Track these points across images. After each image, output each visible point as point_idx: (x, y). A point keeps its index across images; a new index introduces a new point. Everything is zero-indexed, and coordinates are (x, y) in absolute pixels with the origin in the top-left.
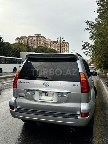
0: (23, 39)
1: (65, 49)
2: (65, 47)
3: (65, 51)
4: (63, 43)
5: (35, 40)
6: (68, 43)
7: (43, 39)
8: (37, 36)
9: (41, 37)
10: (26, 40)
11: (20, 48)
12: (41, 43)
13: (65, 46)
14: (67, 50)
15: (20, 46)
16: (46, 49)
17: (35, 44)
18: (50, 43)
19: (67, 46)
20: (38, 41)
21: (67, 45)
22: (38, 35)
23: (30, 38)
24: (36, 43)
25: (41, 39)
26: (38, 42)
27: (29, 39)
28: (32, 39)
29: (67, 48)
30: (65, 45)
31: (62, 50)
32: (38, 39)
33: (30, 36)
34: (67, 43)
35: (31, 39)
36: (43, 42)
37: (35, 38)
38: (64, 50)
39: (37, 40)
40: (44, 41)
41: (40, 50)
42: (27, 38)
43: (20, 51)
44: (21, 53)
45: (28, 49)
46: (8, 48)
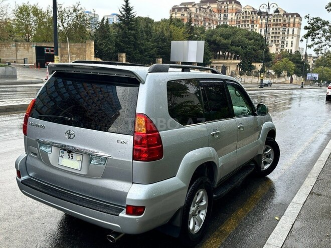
0: (186, 9)
1: (291, 33)
2: (291, 25)
3: (290, 38)
4: (285, 16)
5: (215, 11)
6: (298, 15)
7: (234, 6)
10: (193, 10)
11: (171, 32)
12: (230, 16)
13: (289, 24)
14: (295, 33)
15: (172, 26)
17: (213, 20)
18: (251, 18)
19: (296, 25)
20: (223, 11)
21: (297, 20)
23: (204, 7)
25: (230, 7)
26: (222, 15)
27: (200, 7)
28: (209, 7)
29: (296, 30)
30: (292, 20)
31: (281, 33)
32: (223, 7)
33: (203, 2)
34: (295, 16)
36: (234, 14)
37: (214, 6)
38: (286, 33)
39: (220, 11)
40: (237, 12)
41: (222, 35)
42: (197, 6)
43: (172, 38)
44: (174, 43)
45: (191, 34)
46: (146, 32)
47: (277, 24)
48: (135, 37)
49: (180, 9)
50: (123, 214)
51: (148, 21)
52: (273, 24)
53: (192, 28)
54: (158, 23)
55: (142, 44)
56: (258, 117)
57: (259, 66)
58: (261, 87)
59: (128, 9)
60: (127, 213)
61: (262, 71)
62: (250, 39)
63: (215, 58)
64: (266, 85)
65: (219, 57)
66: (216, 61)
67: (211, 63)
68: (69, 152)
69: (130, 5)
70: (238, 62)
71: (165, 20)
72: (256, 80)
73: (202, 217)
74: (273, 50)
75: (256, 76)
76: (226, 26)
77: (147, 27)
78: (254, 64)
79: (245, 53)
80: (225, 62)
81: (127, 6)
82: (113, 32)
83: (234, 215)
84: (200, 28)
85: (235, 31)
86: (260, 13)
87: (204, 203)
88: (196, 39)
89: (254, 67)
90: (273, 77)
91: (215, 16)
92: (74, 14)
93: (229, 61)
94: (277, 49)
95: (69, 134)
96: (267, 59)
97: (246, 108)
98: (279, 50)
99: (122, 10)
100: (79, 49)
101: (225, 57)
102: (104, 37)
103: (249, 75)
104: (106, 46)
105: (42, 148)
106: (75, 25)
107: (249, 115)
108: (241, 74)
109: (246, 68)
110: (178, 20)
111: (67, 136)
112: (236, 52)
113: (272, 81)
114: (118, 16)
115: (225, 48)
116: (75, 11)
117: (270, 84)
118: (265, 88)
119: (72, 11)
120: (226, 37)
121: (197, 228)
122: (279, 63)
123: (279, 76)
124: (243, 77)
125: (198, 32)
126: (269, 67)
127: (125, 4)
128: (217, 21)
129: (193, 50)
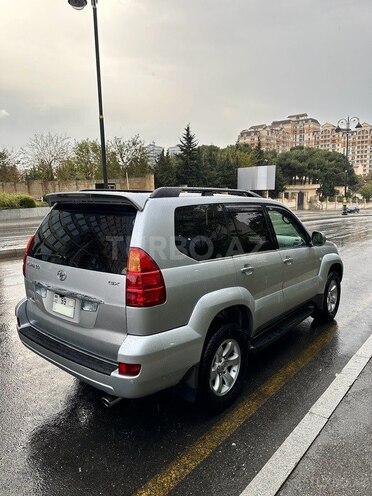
0: (256, 133)
5: (290, 131)
7: (312, 125)
8: (294, 119)
9: (307, 121)
10: (264, 133)
11: (237, 159)
12: (306, 137)
15: (238, 152)
16: (314, 153)
17: (288, 143)
18: (331, 137)
20: (298, 132)
22: (298, 117)
23: (277, 128)
24: (291, 138)
25: (306, 126)
26: (298, 136)
27: (272, 130)
28: (282, 129)
32: (298, 127)
33: (275, 124)
35: (279, 129)
36: (311, 134)
37: (288, 127)
39: (295, 132)
40: (315, 132)
42: (268, 129)
43: (238, 165)
44: (240, 170)
45: (260, 159)
46: (210, 160)
47: (363, 142)
48: (197, 167)
49: (249, 134)
50: (115, 374)
51: (213, 149)
52: (359, 143)
53: (261, 152)
54: (223, 150)
55: (205, 174)
56: (315, 248)
57: (342, 190)
58: (345, 213)
59: (189, 138)
60: (121, 372)
61: (347, 195)
62: (331, 160)
63: (291, 184)
64: (351, 212)
65: (295, 182)
66: (291, 187)
67: (285, 189)
68: (62, 296)
69: (191, 134)
70: (318, 186)
71: (232, 147)
72: (340, 206)
73: (234, 375)
74: (359, 171)
75: (339, 202)
76: (302, 148)
77: (210, 155)
78: (337, 188)
79: (326, 177)
80: (302, 187)
81: (188, 134)
82: (174, 163)
83: (281, 371)
84: (271, 152)
85: (312, 153)
86: (338, 130)
87: (236, 356)
88: (267, 164)
89: (338, 192)
90: (360, 201)
91: (289, 137)
92: (133, 148)
93: (307, 186)
94: (365, 170)
95: (62, 276)
96: (352, 182)
97: (300, 238)
98: (368, 171)
99: (183, 139)
100: (138, 183)
101: (302, 182)
102: (164, 170)
103: (331, 200)
104: (167, 179)
105: (38, 292)
106: (135, 159)
107: (302, 245)
108: (322, 200)
109: (328, 193)
110: (246, 145)
111: (59, 277)
112: (315, 176)
113: (360, 207)
114: (179, 146)
115: (301, 172)
116: (134, 144)
117: (357, 210)
118: (349, 214)
119: (131, 144)
120: (302, 159)
121: (226, 389)
122: (366, 186)
123: (368, 201)
124: (324, 204)
125: (269, 156)
126: (355, 190)
127: (186, 132)
128: (292, 144)
129: (263, 177)
